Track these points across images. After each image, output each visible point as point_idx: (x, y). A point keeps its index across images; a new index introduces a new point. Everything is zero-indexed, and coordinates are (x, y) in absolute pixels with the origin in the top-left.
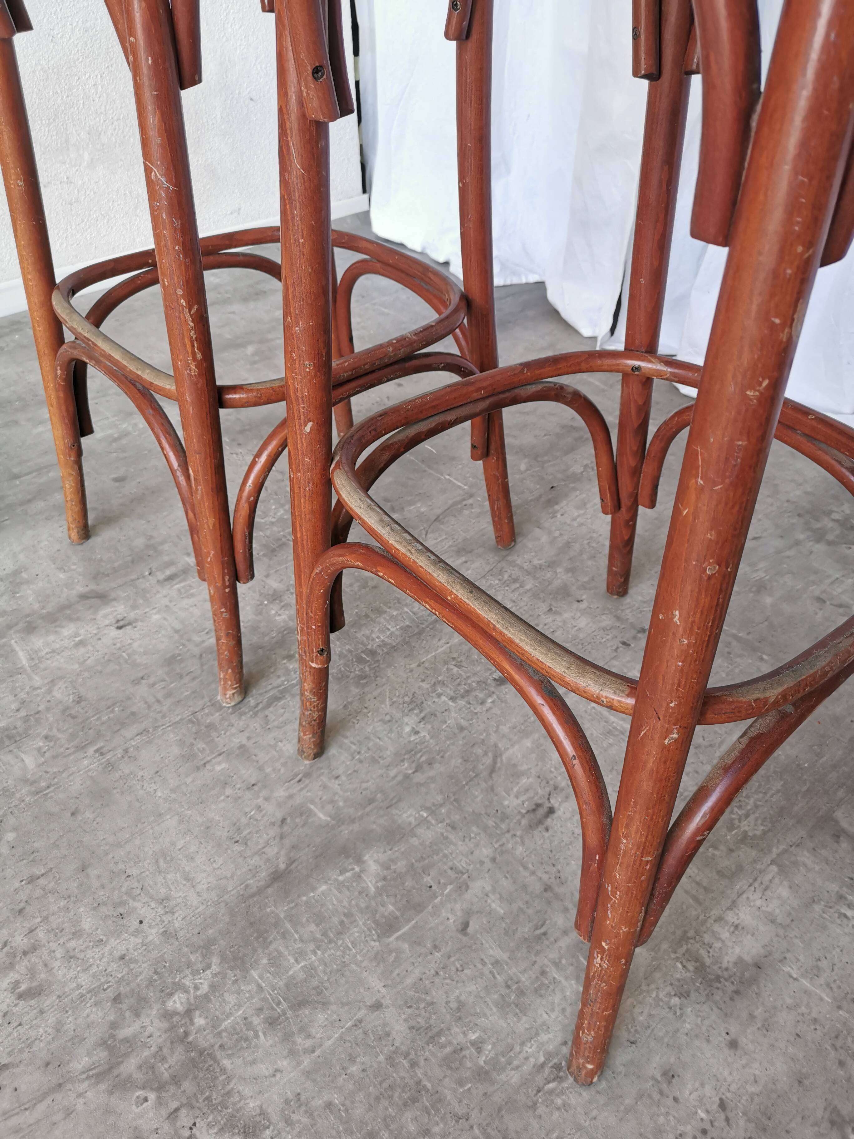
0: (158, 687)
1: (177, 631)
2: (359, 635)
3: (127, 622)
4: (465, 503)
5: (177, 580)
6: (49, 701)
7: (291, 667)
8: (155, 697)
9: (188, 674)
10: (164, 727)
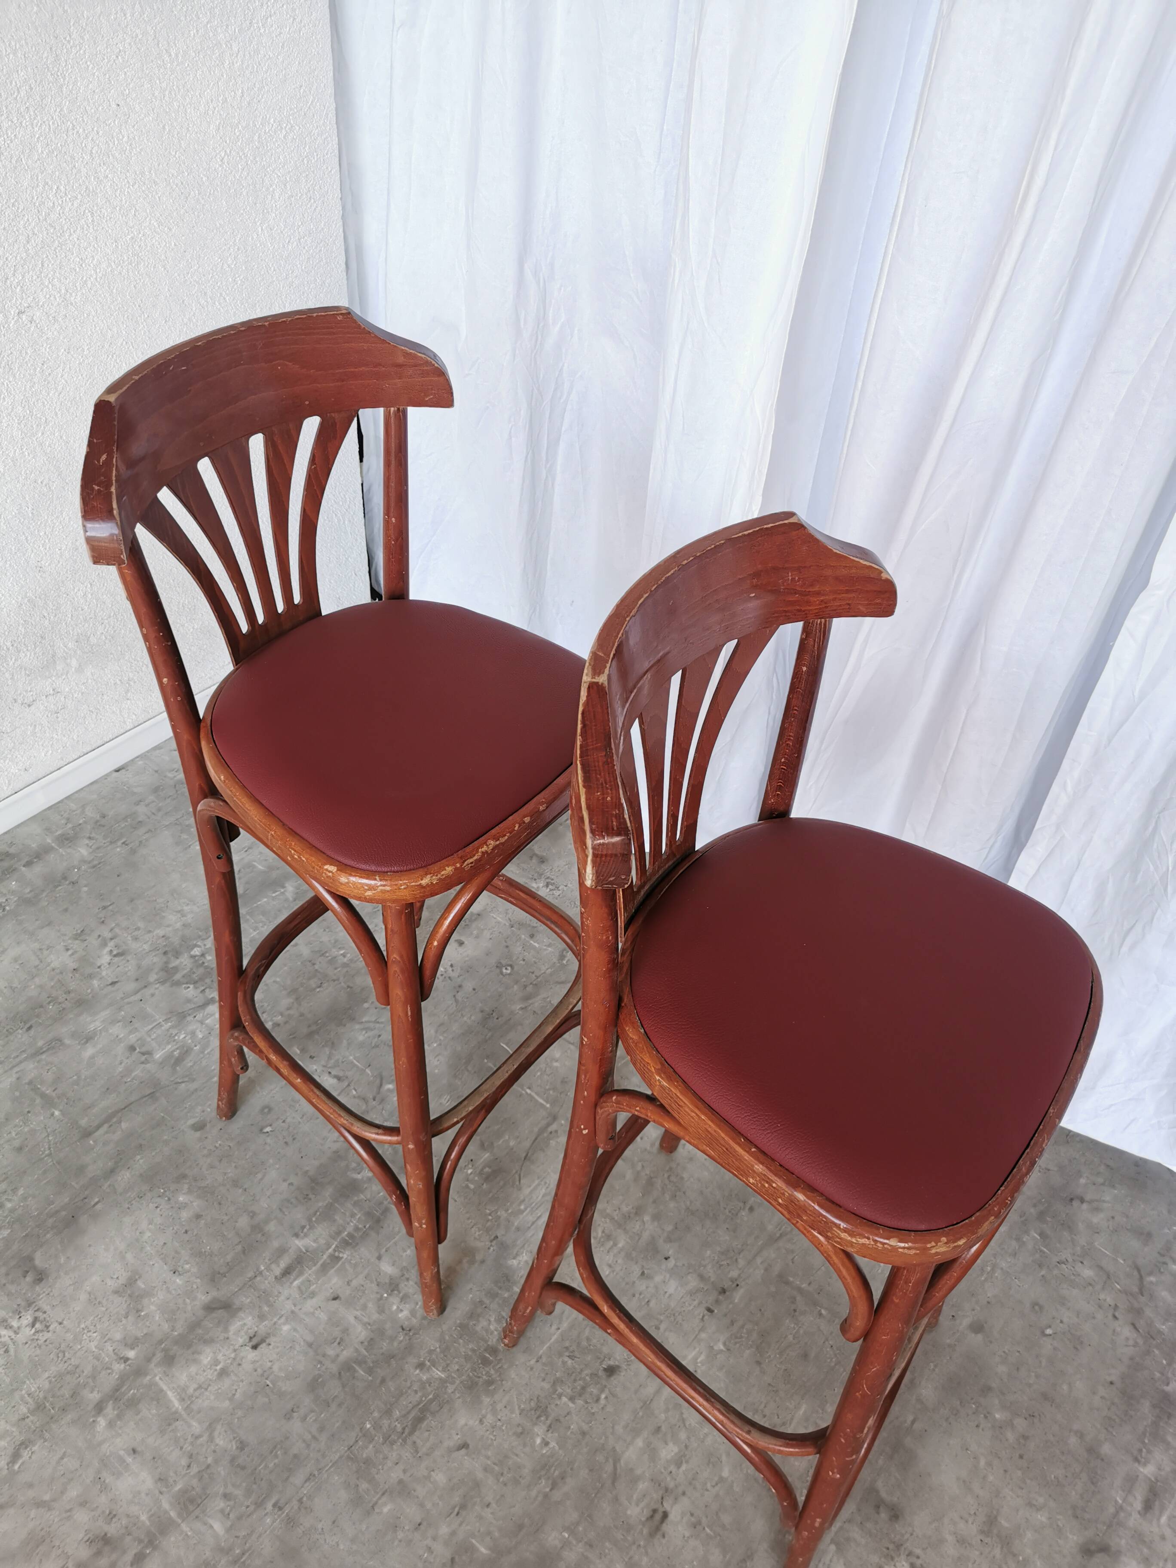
0: (309, 1419)
1: (310, 1345)
2: (478, 1328)
3: (260, 1339)
4: (550, 1129)
5: (294, 1274)
6: (214, 1451)
7: (425, 1378)
8: (310, 1433)
9: (333, 1400)
10: (327, 1468)
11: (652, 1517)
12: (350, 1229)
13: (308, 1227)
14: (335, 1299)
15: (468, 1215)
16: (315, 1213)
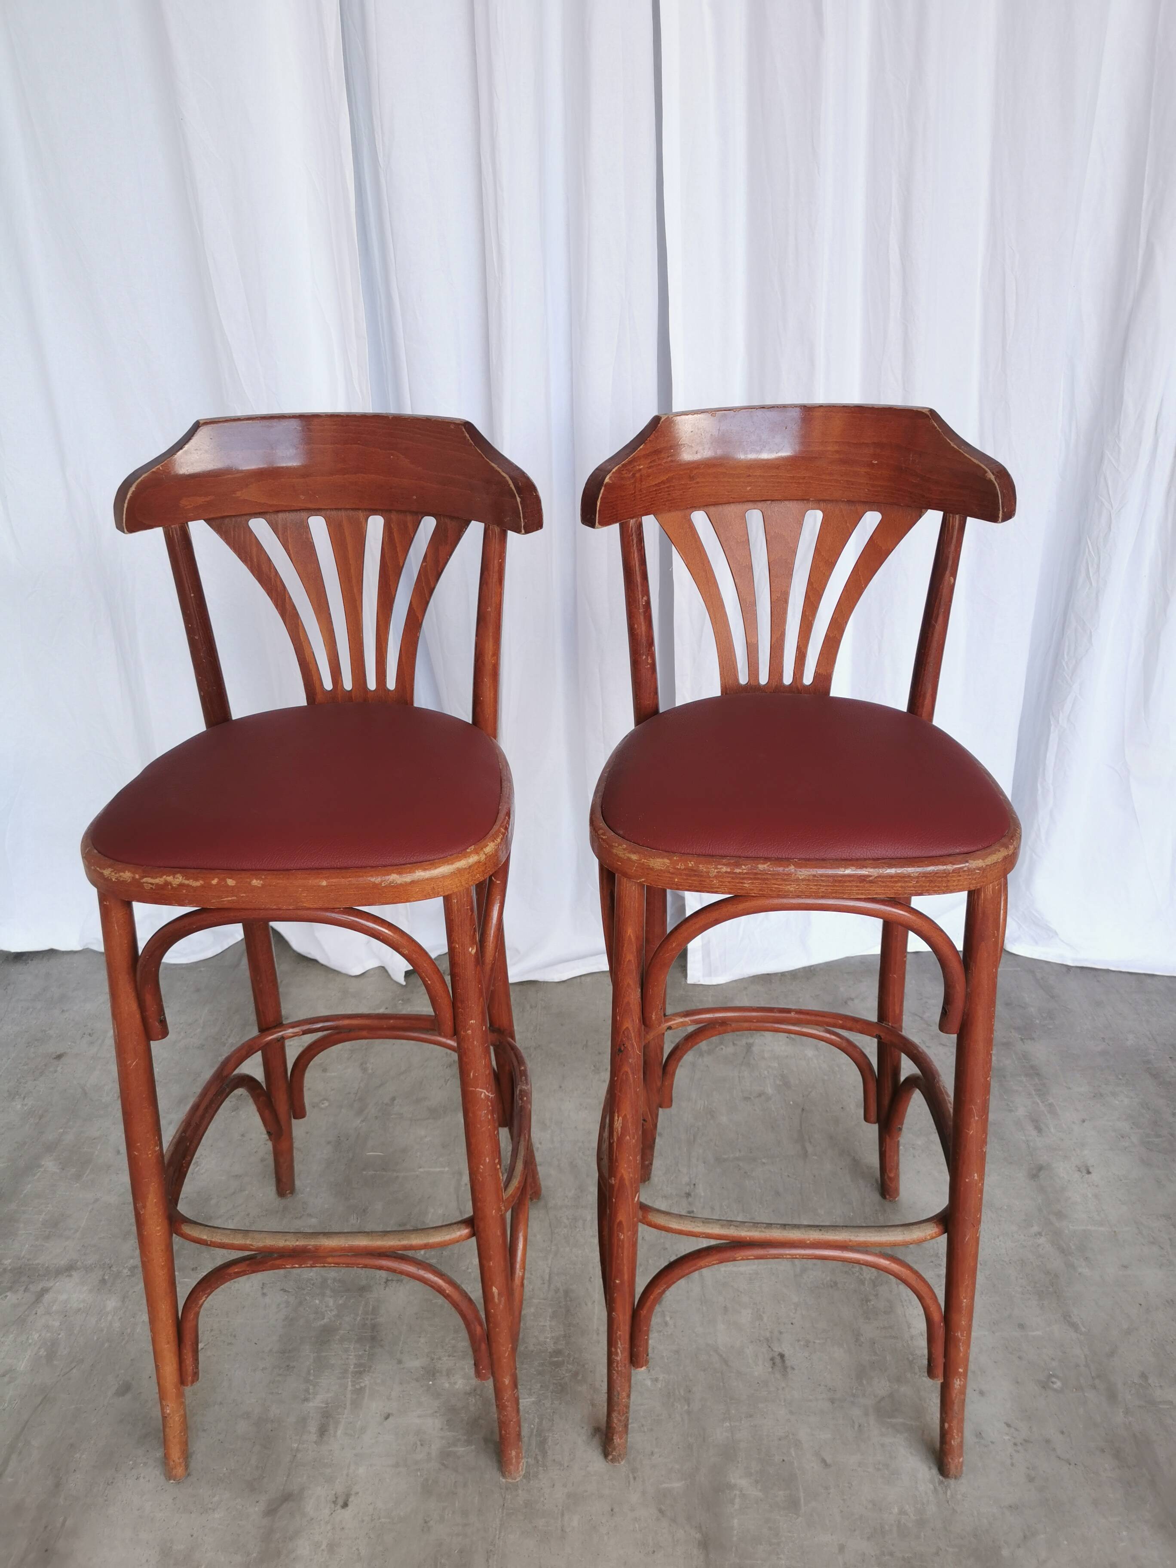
0: (448, 1516)
1: (397, 1465)
3: (344, 1497)
5: (331, 1428)
8: (457, 1525)
9: (455, 1487)
10: (497, 1537)
11: (774, 1364)
12: (353, 1361)
13: (311, 1387)
14: (387, 1418)
16: (309, 1373)
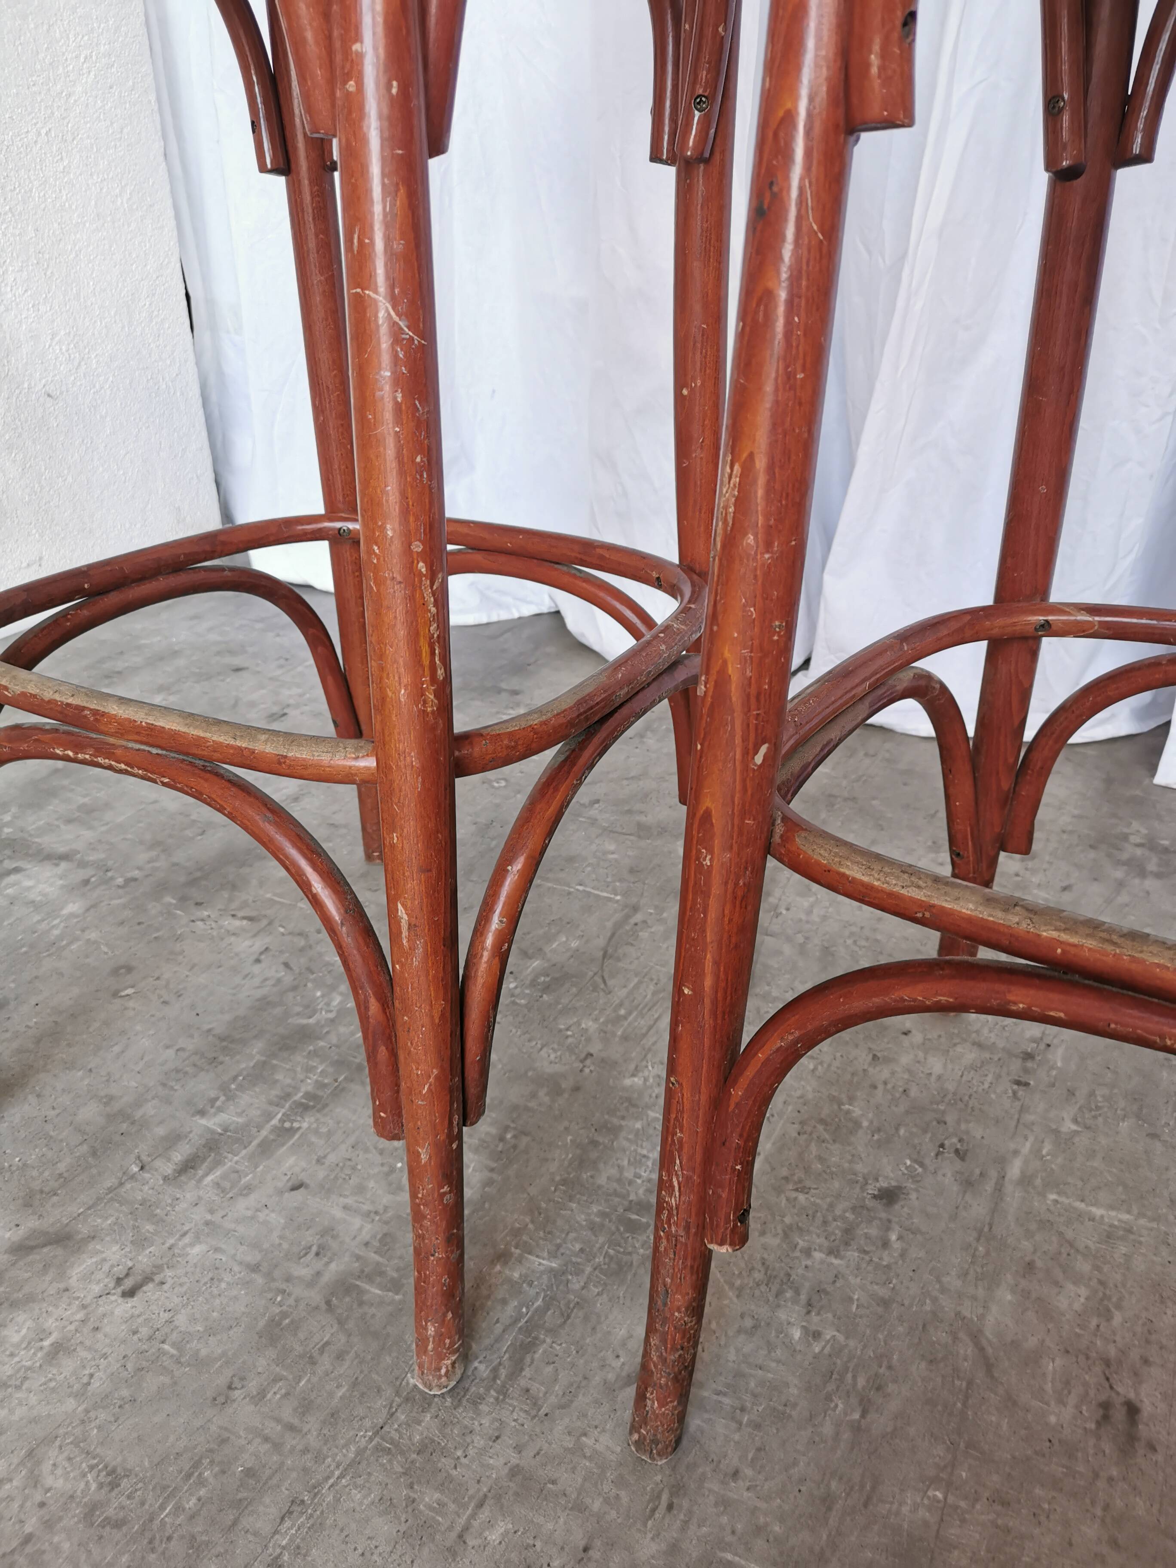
0: (274, 1395)
1: (255, 1268)
2: (602, 1180)
3: (139, 1278)
5: (204, 1167)
7: (516, 1275)
8: (278, 1420)
9: (322, 1351)
10: (331, 1481)
11: (1106, 1418)
12: (308, 1086)
13: (222, 1098)
14: (294, 1188)
15: (527, 1036)
16: (235, 1078)
